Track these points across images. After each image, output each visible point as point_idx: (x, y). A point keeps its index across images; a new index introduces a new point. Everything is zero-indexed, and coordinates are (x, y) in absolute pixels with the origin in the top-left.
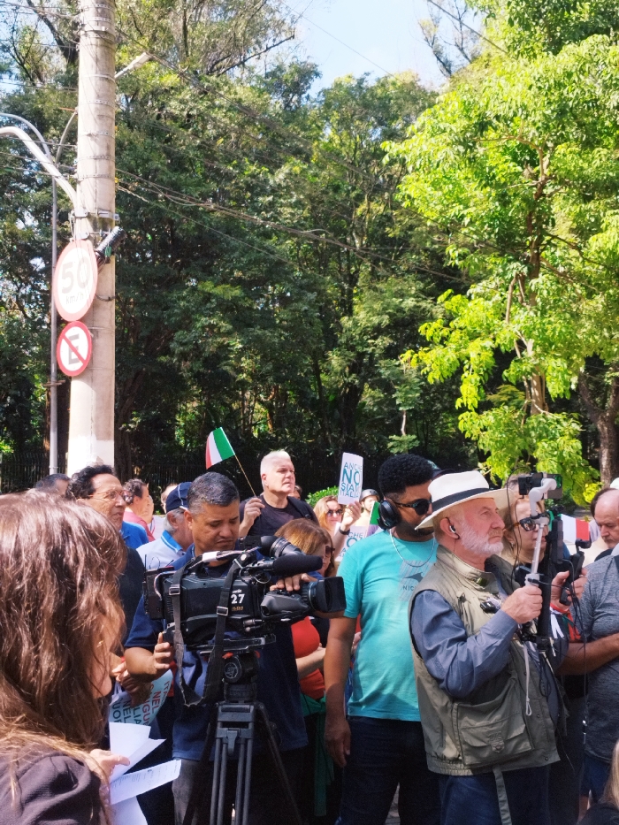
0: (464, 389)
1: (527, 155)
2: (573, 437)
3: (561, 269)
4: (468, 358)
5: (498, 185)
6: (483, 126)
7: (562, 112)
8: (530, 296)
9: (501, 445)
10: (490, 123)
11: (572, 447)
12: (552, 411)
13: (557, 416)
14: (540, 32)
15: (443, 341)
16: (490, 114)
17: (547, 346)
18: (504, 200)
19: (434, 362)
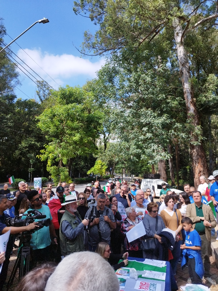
0: (48, 163)
1: (61, 121)
2: (67, 172)
3: (65, 141)
4: (49, 157)
5: (56, 126)
6: (54, 116)
7: (68, 115)
8: (61, 146)
9: (54, 173)
10: (56, 115)
11: (67, 173)
12: (63, 167)
13: (64, 168)
14: (65, 101)
15: (44, 153)
16: (56, 114)
17: (63, 155)
18: (57, 129)
19: (43, 157)
